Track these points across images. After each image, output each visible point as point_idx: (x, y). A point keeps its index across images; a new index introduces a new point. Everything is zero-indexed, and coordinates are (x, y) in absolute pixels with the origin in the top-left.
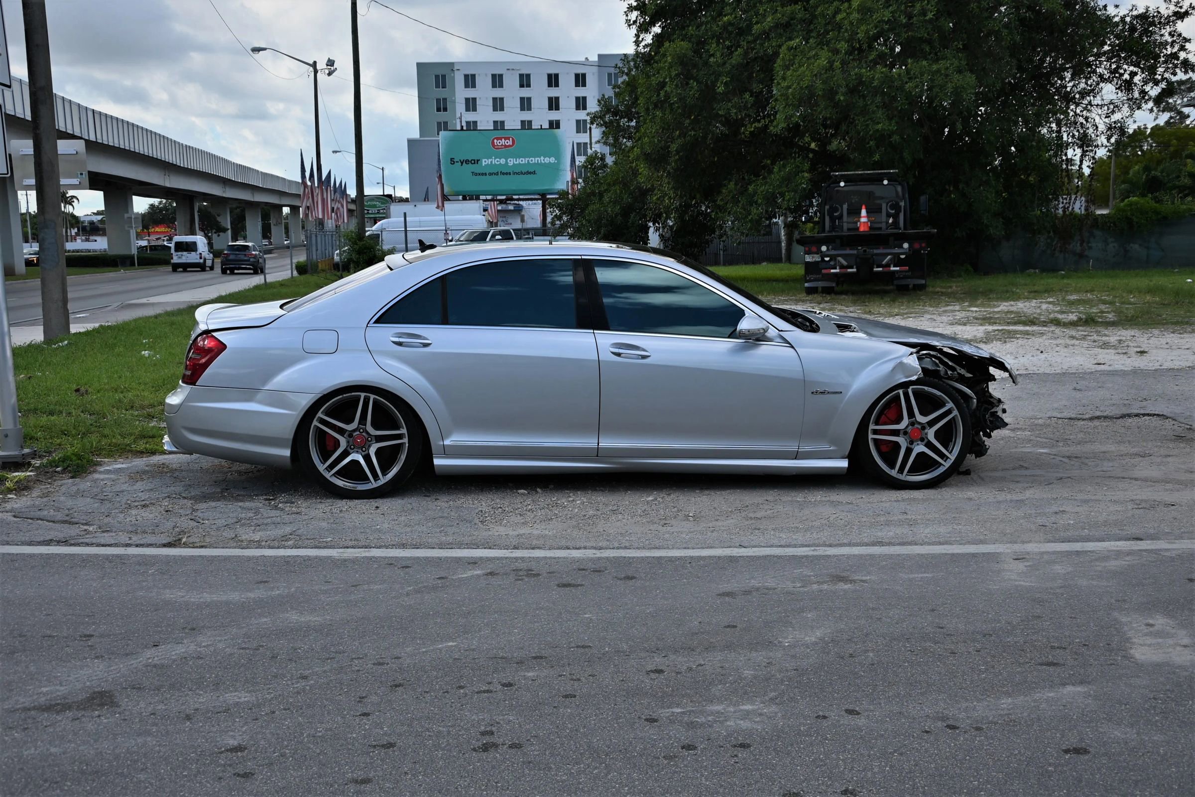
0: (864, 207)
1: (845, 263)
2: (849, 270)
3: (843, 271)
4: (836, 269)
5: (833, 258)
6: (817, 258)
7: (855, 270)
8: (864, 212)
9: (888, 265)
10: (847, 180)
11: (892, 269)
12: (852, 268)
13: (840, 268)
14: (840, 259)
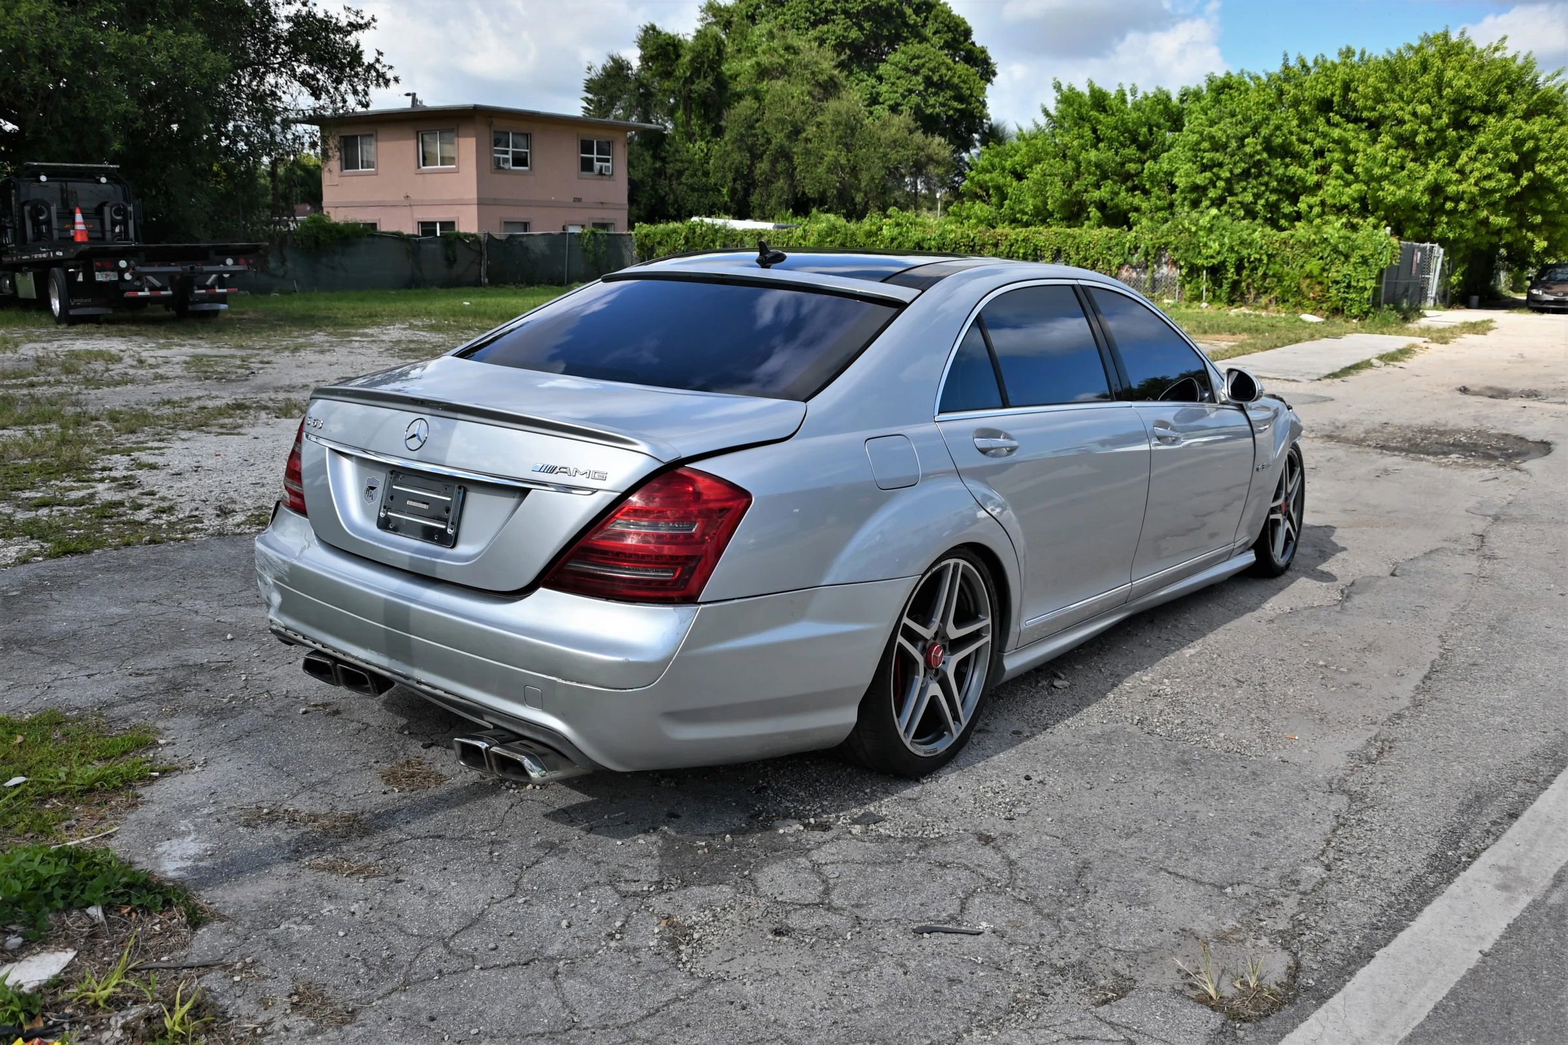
0: (78, 210)
1: (158, 284)
2: (163, 293)
3: (155, 293)
4: (143, 290)
5: (137, 276)
6: (113, 276)
7: (169, 292)
8: (79, 217)
9: (212, 287)
10: (51, 174)
11: (218, 291)
12: (166, 290)
13: (151, 290)
14: (150, 278)
